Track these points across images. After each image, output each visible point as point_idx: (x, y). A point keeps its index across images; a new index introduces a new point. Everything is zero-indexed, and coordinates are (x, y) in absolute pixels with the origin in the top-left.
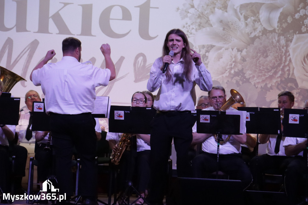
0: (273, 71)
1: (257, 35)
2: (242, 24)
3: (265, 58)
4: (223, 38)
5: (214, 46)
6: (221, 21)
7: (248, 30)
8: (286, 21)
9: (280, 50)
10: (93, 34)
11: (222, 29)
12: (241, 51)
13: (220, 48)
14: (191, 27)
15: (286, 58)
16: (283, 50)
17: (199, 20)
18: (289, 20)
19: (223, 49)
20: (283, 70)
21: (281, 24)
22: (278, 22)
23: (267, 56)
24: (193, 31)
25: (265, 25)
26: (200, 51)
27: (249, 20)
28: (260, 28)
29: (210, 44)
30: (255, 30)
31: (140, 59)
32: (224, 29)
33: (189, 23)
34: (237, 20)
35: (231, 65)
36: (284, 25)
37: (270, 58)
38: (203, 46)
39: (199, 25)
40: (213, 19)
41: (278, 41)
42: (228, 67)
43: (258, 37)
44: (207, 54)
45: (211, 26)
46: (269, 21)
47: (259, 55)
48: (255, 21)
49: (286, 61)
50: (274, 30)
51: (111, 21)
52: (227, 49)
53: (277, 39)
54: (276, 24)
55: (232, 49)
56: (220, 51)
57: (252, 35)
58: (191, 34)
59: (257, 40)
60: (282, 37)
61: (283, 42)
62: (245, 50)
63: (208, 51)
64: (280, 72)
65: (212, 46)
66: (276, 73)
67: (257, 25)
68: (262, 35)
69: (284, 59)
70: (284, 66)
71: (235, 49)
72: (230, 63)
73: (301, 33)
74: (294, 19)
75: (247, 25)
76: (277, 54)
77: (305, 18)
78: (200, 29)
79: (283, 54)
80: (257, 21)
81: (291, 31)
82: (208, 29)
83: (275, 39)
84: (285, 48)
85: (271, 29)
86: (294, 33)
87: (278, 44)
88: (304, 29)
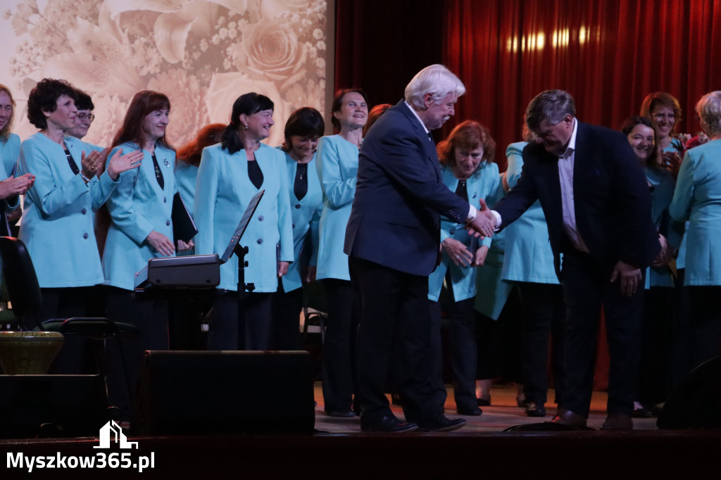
1: (152, 72)
2: (125, 49)
4: (94, 75)
6: (89, 43)
7: (136, 61)
8: (198, 48)
9: (191, 100)
11: (90, 57)
14: (36, 50)
15: (201, 116)
16: (196, 101)
17: (48, 39)
18: (204, 46)
21: (191, 53)
22: (186, 49)
24: (39, 59)
25: (165, 55)
27: (137, 42)
28: (156, 60)
30: (148, 61)
32: (94, 58)
33: (31, 44)
35: (110, 127)
36: (196, 56)
39: (50, 48)
40: (74, 37)
41: (188, 85)
42: (105, 131)
43: (154, 76)
45: (71, 50)
46: (171, 46)
48: (147, 45)
49: (201, 120)
50: (180, 63)
52: (101, 97)
53: (184, 79)
54: (182, 54)
55: (111, 97)
57: (144, 72)
58: (35, 63)
59: (153, 80)
60: (193, 78)
61: (195, 86)
67: (151, 52)
68: (160, 73)
69: (197, 118)
71: (115, 97)
72: (107, 123)
73: (222, 70)
74: (211, 45)
75: (134, 51)
76: (187, 109)
77: (228, 45)
78: (52, 56)
79: (196, 109)
80: (151, 44)
81: (207, 67)
82: (66, 56)
83: (182, 80)
84: (199, 97)
85: (174, 61)
86: (213, 70)
87: (187, 90)
88: (227, 65)
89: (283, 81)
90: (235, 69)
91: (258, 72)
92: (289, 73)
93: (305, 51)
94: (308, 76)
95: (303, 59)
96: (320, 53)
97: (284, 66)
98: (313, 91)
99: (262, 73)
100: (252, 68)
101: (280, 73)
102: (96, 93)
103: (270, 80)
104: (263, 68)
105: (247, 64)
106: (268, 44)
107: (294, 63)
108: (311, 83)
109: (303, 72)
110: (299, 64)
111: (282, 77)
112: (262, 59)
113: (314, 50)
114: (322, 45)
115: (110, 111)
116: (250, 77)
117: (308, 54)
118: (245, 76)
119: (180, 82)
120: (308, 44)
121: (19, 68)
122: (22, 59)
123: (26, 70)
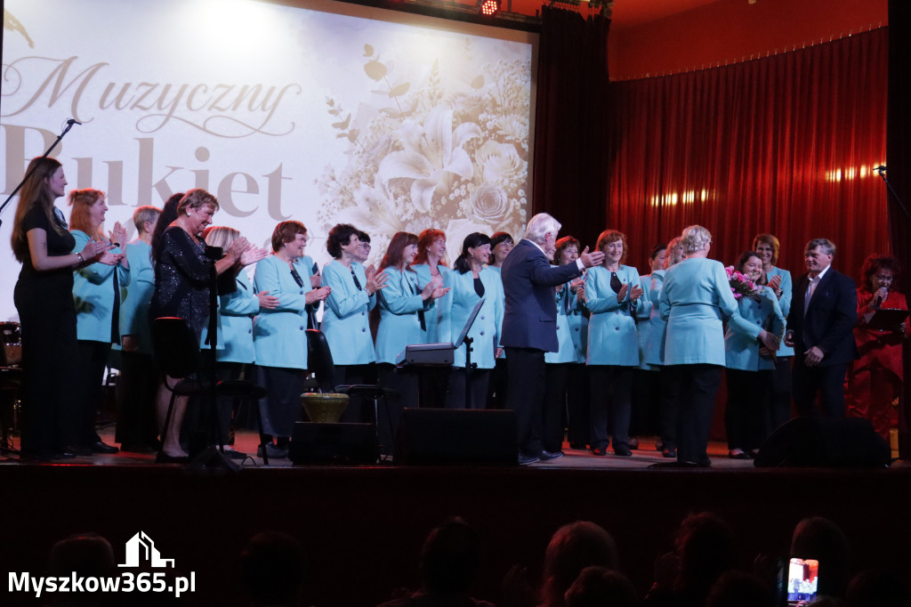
1: (408, 219)
2: (391, 203)
6: (367, 200)
7: (399, 211)
8: (440, 203)
11: (368, 209)
14: (333, 205)
17: (341, 197)
18: (444, 201)
21: (435, 206)
22: (432, 203)
24: (335, 211)
25: (418, 207)
27: (399, 199)
28: (411, 211)
30: (406, 212)
32: (371, 210)
33: (330, 201)
34: (385, 198)
36: (438, 208)
39: (342, 204)
40: (358, 196)
43: (410, 221)
45: (356, 205)
46: (422, 201)
48: (406, 200)
50: (428, 212)
51: (232, 193)
54: (429, 206)
55: (380, 236)
57: (403, 219)
58: (332, 214)
59: (409, 224)
67: (408, 205)
68: (414, 219)
71: (384, 236)
72: (378, 254)
73: (456, 218)
74: (448, 200)
75: (397, 205)
77: (461, 200)
78: (343, 208)
80: (409, 200)
81: (446, 215)
82: (352, 208)
85: (423, 212)
86: (449, 217)
88: (459, 213)
89: (498, 224)
90: (464, 217)
91: (481, 218)
92: (501, 219)
93: (512, 204)
94: (514, 221)
95: (511, 210)
96: (523, 206)
97: (498, 214)
98: (517, 232)
99: (482, 219)
100: (476, 216)
101: (495, 220)
103: (488, 224)
104: (483, 216)
105: (473, 213)
106: (487, 200)
107: (505, 212)
108: (516, 226)
109: (512, 218)
110: (508, 213)
111: (496, 222)
112: (483, 210)
113: (519, 204)
114: (524, 201)
115: (379, 244)
116: (475, 222)
117: (514, 206)
118: (472, 221)
120: (514, 200)
121: (322, 217)
122: (324, 211)
123: (326, 218)
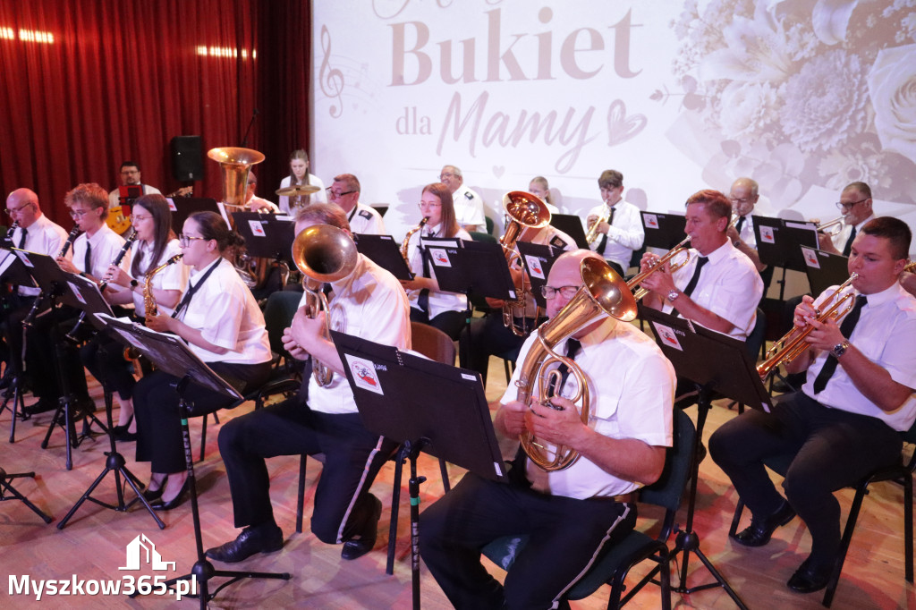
0: (833, 122)
1: (807, 56)
2: (778, 37)
3: (819, 97)
4: (745, 66)
5: (730, 81)
6: (743, 37)
7: (791, 47)
8: (864, 25)
9: (849, 80)
10: (553, 75)
11: (744, 50)
12: (778, 87)
13: (741, 85)
14: (694, 50)
15: (860, 96)
16: (855, 80)
18: (871, 21)
19: (746, 85)
20: (853, 118)
21: (853, 32)
22: (848, 29)
23: (824, 94)
24: (697, 58)
25: (823, 37)
26: (707, 91)
27: (793, 29)
28: (811, 44)
29: (723, 77)
30: (803, 46)
31: (617, 109)
32: (748, 51)
33: (690, 46)
35: (760, 112)
36: (860, 34)
37: (831, 96)
38: (713, 82)
39: (707, 47)
41: (847, 64)
42: (755, 116)
43: (809, 60)
44: (719, 96)
45: (726, 46)
47: (809, 92)
49: (859, 101)
50: (840, 43)
51: (576, 53)
52: (752, 85)
53: (843, 60)
55: (762, 85)
56: (740, 89)
57: (798, 57)
58: (693, 62)
59: (808, 64)
60: (854, 57)
61: (855, 64)
62: (784, 84)
63: (720, 91)
64: (848, 123)
65: (728, 82)
66: (839, 124)
68: (816, 56)
69: (856, 97)
70: (857, 112)
71: (767, 85)
72: (757, 109)
73: (893, 44)
74: (880, 19)
75: (788, 38)
76: (843, 89)
78: (708, 53)
79: (855, 88)
81: (873, 44)
82: (721, 52)
83: (840, 59)
84: (859, 76)
85: (833, 43)
86: (879, 46)
87: (845, 70)
88: (899, 38)
90: (910, 41)
102: (746, 82)
115: (760, 97)
119: (838, 63)
121: (680, 67)
122: (682, 59)
123: (685, 68)
